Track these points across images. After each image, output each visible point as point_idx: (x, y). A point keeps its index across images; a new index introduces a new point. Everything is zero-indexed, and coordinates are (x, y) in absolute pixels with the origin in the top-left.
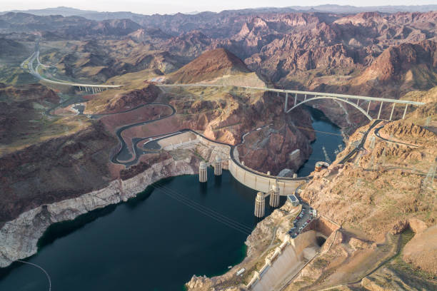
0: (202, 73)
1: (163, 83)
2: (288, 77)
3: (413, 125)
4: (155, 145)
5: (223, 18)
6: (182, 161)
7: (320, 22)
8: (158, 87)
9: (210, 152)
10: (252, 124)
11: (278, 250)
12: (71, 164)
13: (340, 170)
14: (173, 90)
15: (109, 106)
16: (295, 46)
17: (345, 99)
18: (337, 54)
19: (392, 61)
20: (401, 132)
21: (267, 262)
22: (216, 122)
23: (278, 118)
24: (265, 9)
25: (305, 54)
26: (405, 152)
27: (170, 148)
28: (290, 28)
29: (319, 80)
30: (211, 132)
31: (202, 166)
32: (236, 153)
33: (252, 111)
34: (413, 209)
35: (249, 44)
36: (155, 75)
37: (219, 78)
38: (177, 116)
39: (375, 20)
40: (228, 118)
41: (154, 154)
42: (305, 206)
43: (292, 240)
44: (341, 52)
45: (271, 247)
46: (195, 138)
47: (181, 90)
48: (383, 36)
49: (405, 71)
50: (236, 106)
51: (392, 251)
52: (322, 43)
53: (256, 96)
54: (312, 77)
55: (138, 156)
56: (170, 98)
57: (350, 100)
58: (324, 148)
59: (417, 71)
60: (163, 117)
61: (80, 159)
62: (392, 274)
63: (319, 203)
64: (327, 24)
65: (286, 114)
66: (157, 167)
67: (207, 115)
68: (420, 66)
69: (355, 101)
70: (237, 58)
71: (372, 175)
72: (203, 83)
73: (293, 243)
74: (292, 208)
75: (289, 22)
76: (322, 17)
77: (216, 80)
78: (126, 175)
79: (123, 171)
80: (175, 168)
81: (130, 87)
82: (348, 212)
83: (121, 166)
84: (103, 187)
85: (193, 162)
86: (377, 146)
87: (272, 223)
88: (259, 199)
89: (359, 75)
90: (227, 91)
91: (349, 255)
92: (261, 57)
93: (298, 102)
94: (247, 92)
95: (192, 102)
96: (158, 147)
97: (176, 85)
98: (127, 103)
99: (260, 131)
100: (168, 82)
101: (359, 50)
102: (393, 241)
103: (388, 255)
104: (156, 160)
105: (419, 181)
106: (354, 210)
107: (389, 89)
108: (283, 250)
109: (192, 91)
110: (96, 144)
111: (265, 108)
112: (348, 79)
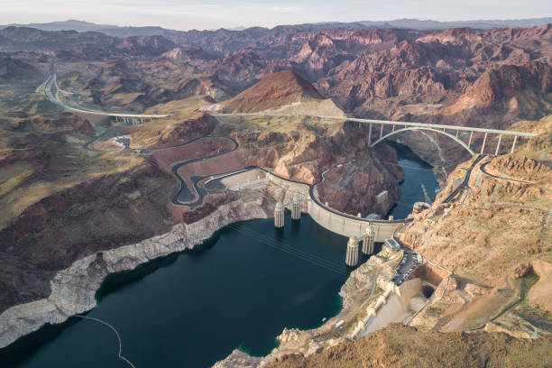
0: (265, 100)
1: (219, 112)
2: (365, 105)
3: (526, 159)
4: (217, 185)
5: (277, 35)
6: (252, 203)
7: (399, 41)
8: (213, 117)
9: (284, 192)
10: (331, 160)
11: (381, 299)
12: (128, 205)
13: (446, 210)
14: (233, 120)
15: (161, 139)
16: (371, 69)
17: (442, 129)
18: (424, 79)
19: (492, 86)
20: (513, 166)
21: (370, 311)
22: (289, 157)
23: (361, 154)
24: (328, 24)
25: (384, 79)
26: (520, 188)
27: (235, 188)
28: (363, 47)
29: (403, 110)
30: (284, 169)
31: (278, 209)
32: (316, 194)
33: (331, 145)
34: (536, 249)
35: (312, 66)
36: (207, 103)
37: (286, 106)
38: (241, 150)
39: (467, 38)
40: (304, 153)
41: (221, 195)
42: (408, 252)
43: (397, 288)
44: (428, 77)
45: (372, 296)
46: (264, 176)
47: (242, 120)
48: (478, 57)
49: (508, 98)
50: (312, 139)
51: (516, 295)
52: (404, 65)
53: (335, 126)
54: (394, 106)
55: (201, 197)
56: (229, 130)
57: (447, 130)
58: (423, 186)
59: (522, 97)
60: (223, 151)
61: (138, 198)
62: (519, 318)
63: (423, 247)
64: (409, 42)
65: (370, 149)
66: (224, 209)
67: (277, 149)
68: (526, 92)
69: (454, 132)
70: (307, 84)
71: (486, 214)
72: (268, 112)
73: (398, 292)
74: (392, 255)
75: (361, 40)
76: (399, 33)
77: (283, 108)
78: (190, 218)
79: (187, 213)
80: (244, 211)
81: (180, 117)
82: (459, 257)
83: (184, 207)
84: (166, 232)
85: (265, 205)
86: (485, 184)
87: (370, 271)
88: (351, 244)
89: (451, 104)
90: (299, 121)
91: (467, 302)
92: (329, 82)
93: (385, 133)
94: (323, 122)
95: (258, 134)
96: (222, 186)
97: (235, 114)
98: (181, 136)
99: (342, 167)
100: (225, 111)
101: (450, 74)
102: (516, 285)
103: (512, 300)
104: (222, 202)
105: (541, 218)
106: (467, 254)
107: (490, 119)
108: (387, 298)
109: (256, 122)
110: (153, 182)
111: (346, 140)
112: (440, 108)
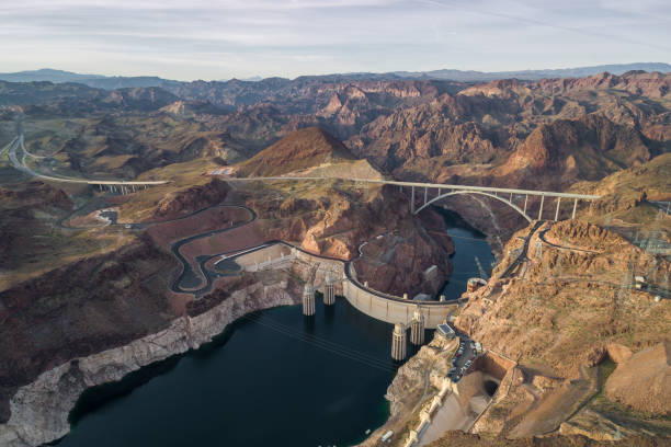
0: (288, 162)
1: (232, 176)
2: (405, 166)
3: (590, 225)
4: (231, 265)
5: (300, 87)
6: (274, 286)
7: (440, 94)
8: (225, 182)
9: (314, 271)
10: (369, 231)
11: (436, 401)
12: (113, 295)
13: (505, 288)
14: (249, 185)
15: (158, 211)
16: (410, 125)
17: (494, 193)
18: (470, 136)
19: (546, 143)
20: (575, 234)
21: (424, 417)
22: (319, 228)
23: (403, 222)
24: (359, 75)
25: (426, 135)
26: (586, 259)
27: (254, 269)
28: (400, 100)
29: (448, 171)
30: (314, 242)
31: (307, 292)
32: (352, 271)
33: (368, 212)
34: (610, 330)
35: (343, 121)
36: (215, 165)
37: (314, 168)
38: (260, 221)
39: (515, 90)
40: (336, 223)
41: (235, 278)
42: (465, 340)
43: (455, 386)
44: (475, 133)
45: (424, 398)
46: (289, 253)
47: (260, 186)
48: (528, 112)
49: (564, 157)
50: (346, 206)
51: (592, 387)
52: (446, 121)
53: (371, 190)
54: (438, 167)
55: (210, 282)
56: (245, 197)
57: (499, 194)
58: (476, 259)
59: (580, 156)
60: (237, 224)
61: (127, 287)
62: (598, 416)
63: (481, 333)
64: (451, 95)
65: (414, 216)
66: (239, 296)
67: (304, 219)
68: (584, 149)
69: (507, 196)
70: (337, 142)
71: (550, 290)
72: (292, 175)
73: (456, 391)
74: (446, 344)
75: (397, 93)
76: (440, 85)
77: (310, 170)
78: (196, 309)
79: (191, 303)
80: (264, 297)
81: (184, 183)
82: (524, 343)
83: (188, 295)
84: (162, 329)
85: (290, 288)
86: (546, 254)
87: (421, 365)
88: (397, 332)
89: (501, 164)
90: (329, 185)
91: (536, 399)
92: (362, 139)
93: (430, 198)
94: (358, 186)
95: (281, 202)
96: (237, 267)
97: (251, 178)
98: (184, 206)
99: (382, 239)
100: (239, 175)
101: (499, 130)
102: (591, 374)
103: (587, 394)
104: (236, 286)
105: (612, 294)
106: (532, 339)
107: (546, 181)
108: (443, 399)
109: (277, 187)
110: (147, 266)
111: (385, 207)
112: (490, 169)
